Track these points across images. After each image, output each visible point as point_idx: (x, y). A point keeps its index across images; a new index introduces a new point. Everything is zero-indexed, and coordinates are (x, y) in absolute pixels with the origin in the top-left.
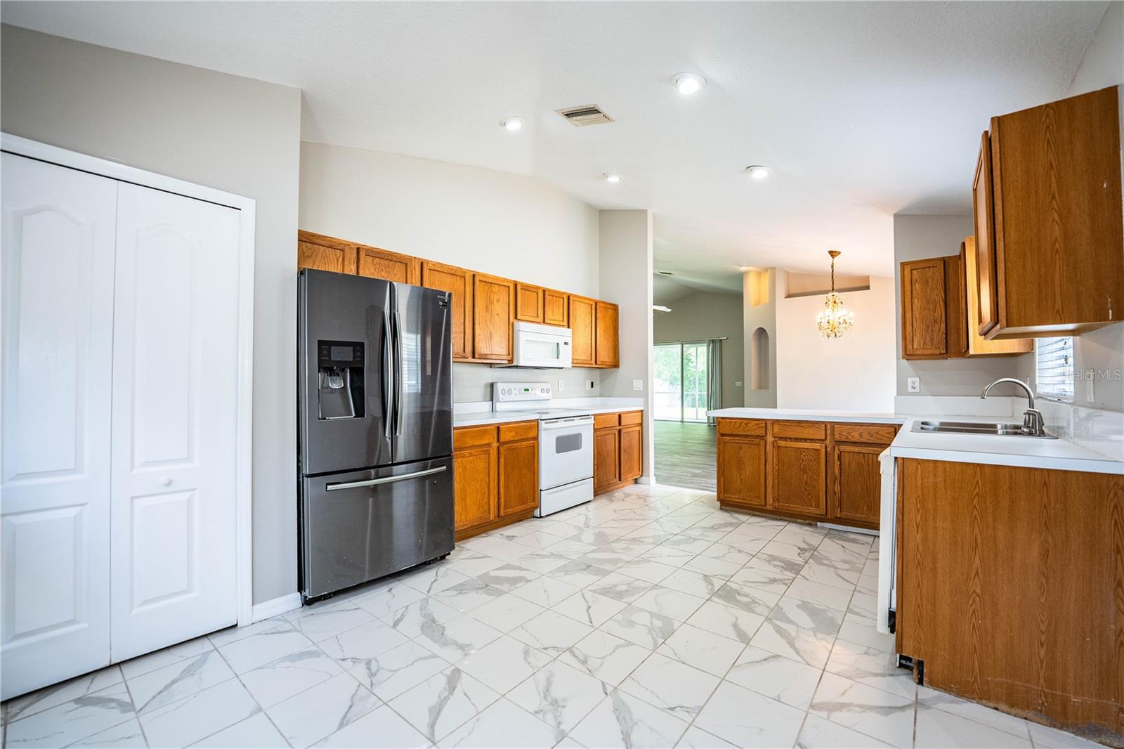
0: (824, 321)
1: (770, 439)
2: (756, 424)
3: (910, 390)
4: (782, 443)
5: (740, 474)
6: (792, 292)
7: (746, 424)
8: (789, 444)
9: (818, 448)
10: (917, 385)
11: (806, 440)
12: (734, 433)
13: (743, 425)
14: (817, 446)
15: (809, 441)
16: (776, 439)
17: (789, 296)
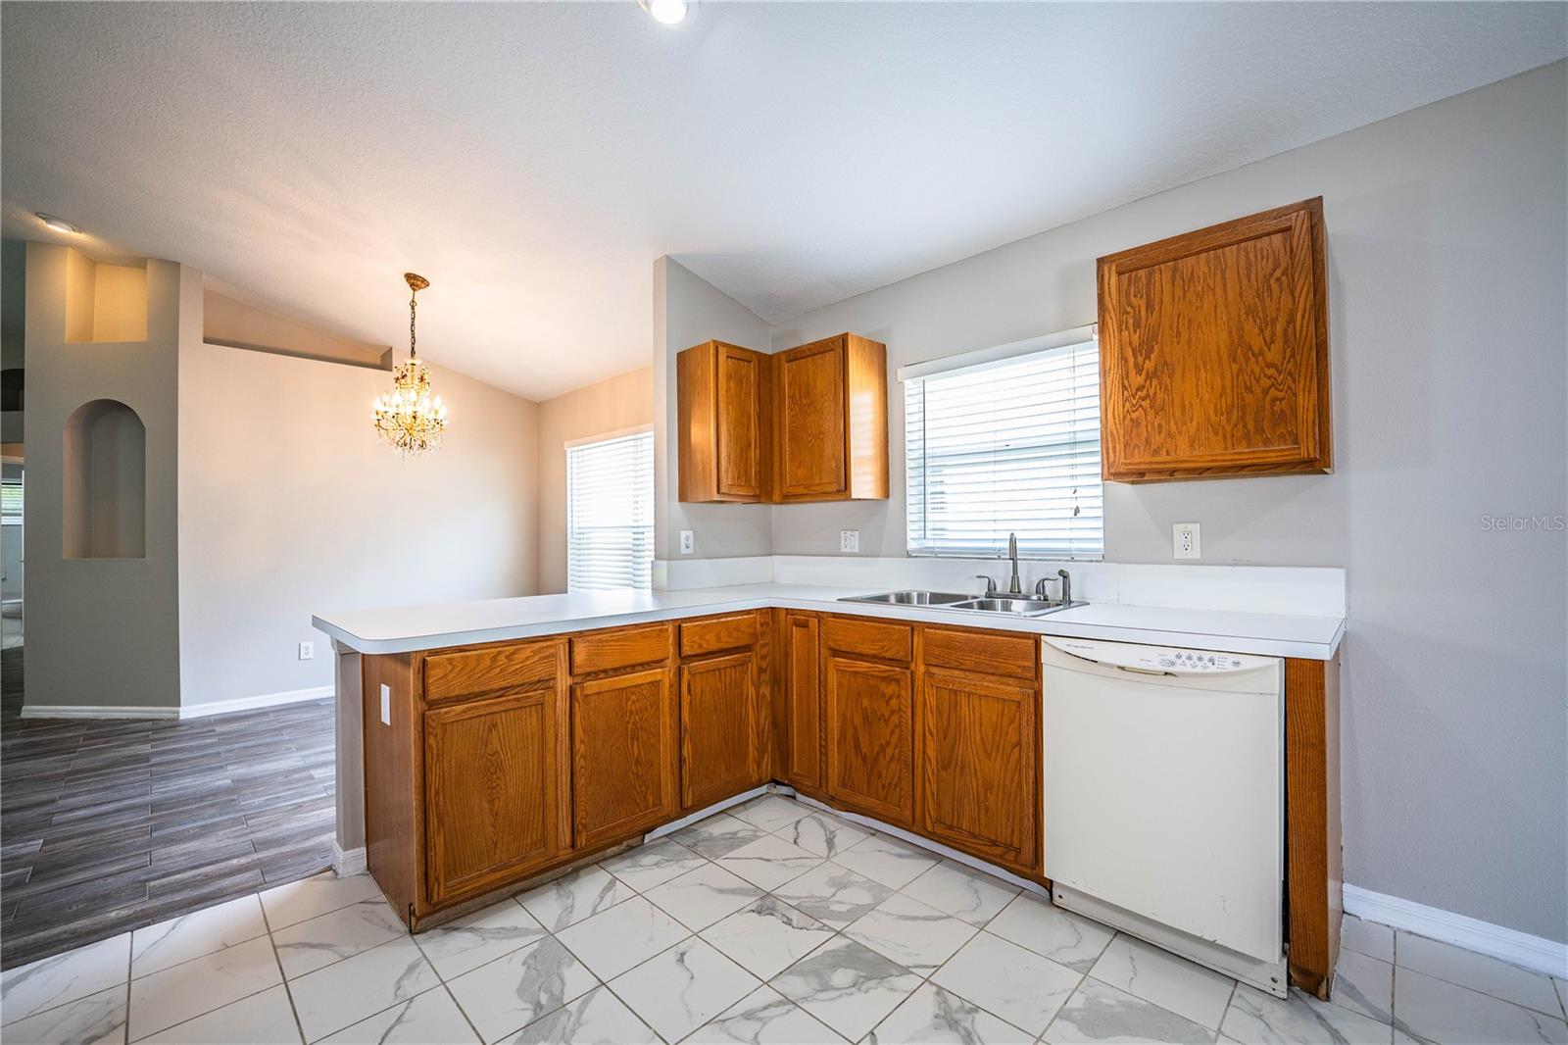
0: (392, 411)
1: (563, 681)
2: (535, 653)
3: (684, 550)
4: (592, 686)
5: (491, 802)
6: (212, 335)
7: (509, 657)
8: (606, 684)
9: (659, 677)
10: (691, 542)
11: (633, 668)
12: (476, 689)
13: (502, 659)
14: (656, 674)
15: (640, 668)
16: (578, 680)
17: (207, 341)
